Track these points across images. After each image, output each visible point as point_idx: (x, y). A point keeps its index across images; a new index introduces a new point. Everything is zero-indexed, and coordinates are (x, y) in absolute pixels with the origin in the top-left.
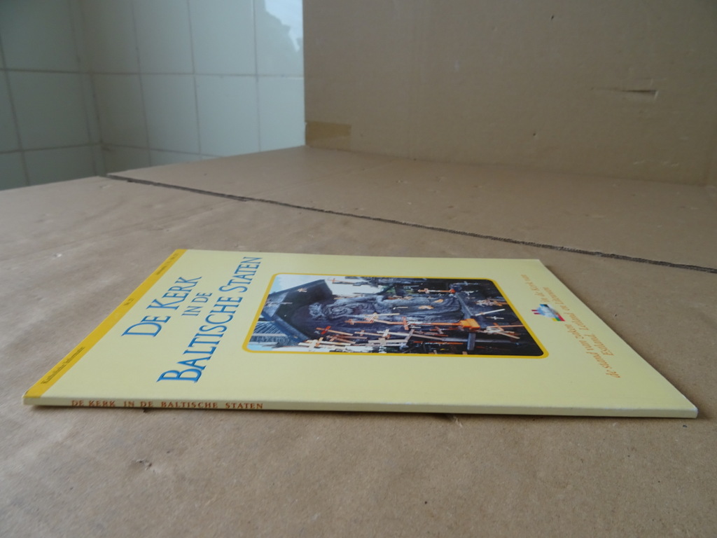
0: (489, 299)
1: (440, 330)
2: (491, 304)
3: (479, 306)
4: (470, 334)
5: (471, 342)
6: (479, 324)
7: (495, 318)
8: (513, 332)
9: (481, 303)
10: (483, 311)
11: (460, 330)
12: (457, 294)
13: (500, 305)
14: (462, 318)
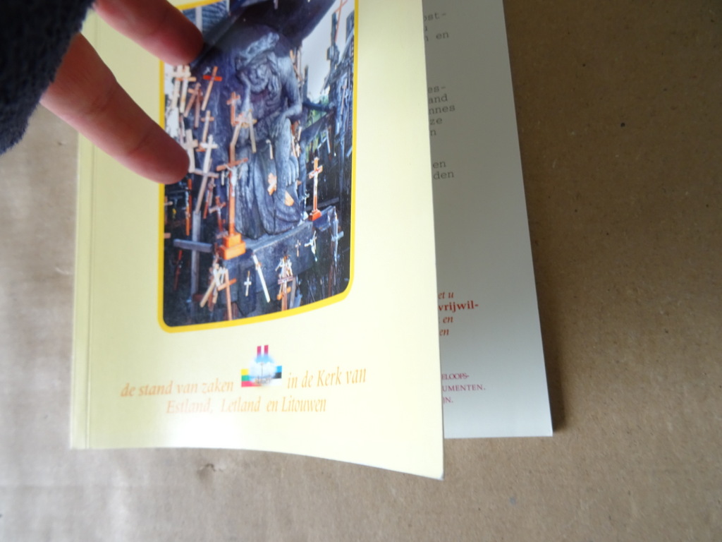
0: (295, 281)
1: (218, 209)
2: (283, 282)
3: (277, 262)
4: (209, 246)
5: (193, 245)
6: (233, 260)
7: (248, 283)
8: (214, 300)
9: (286, 266)
10: (265, 268)
11: (218, 233)
12: (310, 224)
13: (279, 296)
14: (247, 235)
